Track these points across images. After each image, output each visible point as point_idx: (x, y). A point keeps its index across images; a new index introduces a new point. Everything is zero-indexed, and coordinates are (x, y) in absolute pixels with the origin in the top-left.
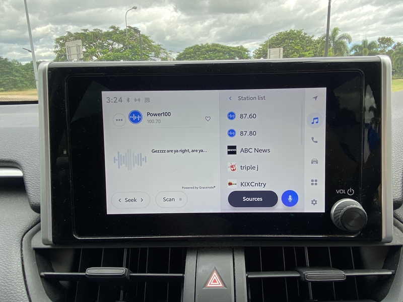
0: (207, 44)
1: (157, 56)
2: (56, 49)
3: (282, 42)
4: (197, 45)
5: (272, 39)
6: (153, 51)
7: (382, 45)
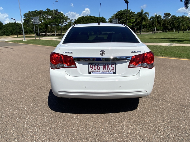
1: (66, 21)
2: (24, 18)
6: (64, 19)
7: (166, 16)
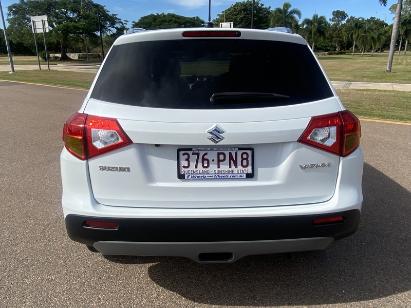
0: (163, 14)
2: (9, 17)
3: (238, 13)
4: (153, 15)
5: (229, 10)
7: (336, 19)
